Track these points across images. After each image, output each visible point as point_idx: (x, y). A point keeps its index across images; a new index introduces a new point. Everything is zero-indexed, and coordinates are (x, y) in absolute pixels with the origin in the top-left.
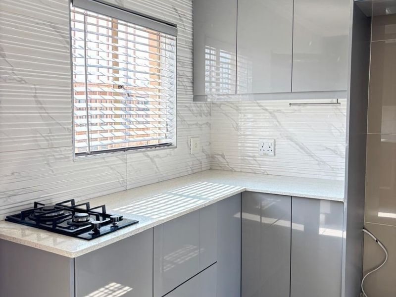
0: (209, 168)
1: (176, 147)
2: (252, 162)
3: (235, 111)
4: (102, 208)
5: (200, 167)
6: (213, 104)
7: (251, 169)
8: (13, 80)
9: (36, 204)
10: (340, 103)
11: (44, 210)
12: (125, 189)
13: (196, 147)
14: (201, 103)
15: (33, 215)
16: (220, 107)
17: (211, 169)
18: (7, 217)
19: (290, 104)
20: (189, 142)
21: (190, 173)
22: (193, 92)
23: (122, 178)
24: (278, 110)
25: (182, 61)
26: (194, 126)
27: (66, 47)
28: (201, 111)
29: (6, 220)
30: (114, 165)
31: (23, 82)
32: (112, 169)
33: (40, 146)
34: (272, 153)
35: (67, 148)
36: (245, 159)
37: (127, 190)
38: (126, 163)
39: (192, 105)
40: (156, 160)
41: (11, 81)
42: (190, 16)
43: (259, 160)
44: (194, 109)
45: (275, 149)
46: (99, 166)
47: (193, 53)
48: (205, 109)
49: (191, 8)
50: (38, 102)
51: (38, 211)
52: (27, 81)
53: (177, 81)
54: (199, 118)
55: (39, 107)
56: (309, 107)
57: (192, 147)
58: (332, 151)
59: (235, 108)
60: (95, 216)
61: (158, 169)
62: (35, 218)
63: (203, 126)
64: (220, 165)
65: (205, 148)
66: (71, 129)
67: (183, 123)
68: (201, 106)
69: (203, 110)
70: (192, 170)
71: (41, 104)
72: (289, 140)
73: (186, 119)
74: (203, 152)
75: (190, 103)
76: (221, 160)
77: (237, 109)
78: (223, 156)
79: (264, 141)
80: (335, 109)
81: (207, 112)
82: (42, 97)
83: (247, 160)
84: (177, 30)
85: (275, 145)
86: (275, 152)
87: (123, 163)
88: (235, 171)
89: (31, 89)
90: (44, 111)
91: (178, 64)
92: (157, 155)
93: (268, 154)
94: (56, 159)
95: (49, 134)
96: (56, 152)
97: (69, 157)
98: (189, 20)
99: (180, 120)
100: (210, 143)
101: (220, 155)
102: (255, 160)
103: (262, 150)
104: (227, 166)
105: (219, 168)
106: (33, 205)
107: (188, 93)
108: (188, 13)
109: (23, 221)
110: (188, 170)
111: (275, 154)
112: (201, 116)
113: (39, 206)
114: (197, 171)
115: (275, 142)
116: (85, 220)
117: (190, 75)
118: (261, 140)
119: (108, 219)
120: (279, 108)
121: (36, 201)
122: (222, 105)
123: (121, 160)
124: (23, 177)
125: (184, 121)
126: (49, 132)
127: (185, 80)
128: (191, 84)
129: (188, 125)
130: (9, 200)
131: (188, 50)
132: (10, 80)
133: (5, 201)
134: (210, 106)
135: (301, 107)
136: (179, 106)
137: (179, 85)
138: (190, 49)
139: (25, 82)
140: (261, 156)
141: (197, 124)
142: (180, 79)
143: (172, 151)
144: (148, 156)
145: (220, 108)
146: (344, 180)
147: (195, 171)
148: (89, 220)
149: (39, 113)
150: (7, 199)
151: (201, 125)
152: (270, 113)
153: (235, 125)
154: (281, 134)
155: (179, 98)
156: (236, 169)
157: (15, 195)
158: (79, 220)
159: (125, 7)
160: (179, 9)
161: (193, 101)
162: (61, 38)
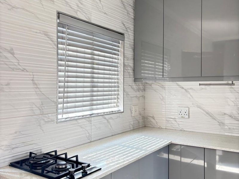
0: (144, 126)
1: (123, 112)
2: (174, 122)
3: (161, 89)
4: (75, 157)
5: (138, 125)
6: (146, 83)
7: (172, 127)
8: (18, 69)
9: (31, 153)
10: (234, 84)
11: (36, 159)
12: (90, 141)
13: (136, 112)
14: (138, 83)
15: (28, 162)
18: (10, 163)
19: (200, 84)
20: (131, 109)
21: (132, 129)
22: (134, 76)
23: (88, 133)
24: (191, 88)
25: (128, 57)
26: (135, 98)
27: (54, 48)
28: (139, 88)
29: (10, 165)
30: (84, 125)
32: (82, 127)
33: (35, 114)
34: (187, 117)
35: (53, 114)
36: (169, 120)
37: (91, 142)
38: (91, 123)
39: (134, 84)
40: (110, 120)
41: (18, 70)
42: (132, 29)
43: (178, 121)
44: (135, 87)
45: (189, 114)
47: (134, 51)
48: (141, 87)
49: (133, 24)
51: (32, 159)
52: (28, 70)
53: (124, 69)
54: (138, 93)
55: (35, 87)
56: (212, 86)
57: (133, 112)
58: (229, 115)
59: (162, 86)
60: (71, 165)
61: (111, 127)
62: (30, 165)
63: (140, 98)
64: (152, 124)
65: (141, 112)
66: (56, 101)
67: (128, 96)
68: (139, 85)
69: (140, 88)
70: (133, 127)
71: (36, 85)
72: (199, 108)
73: (129, 94)
74: (140, 115)
76: (153, 120)
78: (153, 118)
79: (182, 108)
80: (231, 88)
81: (142, 89)
82: (37, 80)
84: (124, 37)
85: (189, 111)
86: (189, 116)
87: (89, 124)
89: (30, 75)
90: (38, 90)
91: (125, 59)
92: (111, 118)
93: (184, 117)
94: (46, 122)
95: (41, 105)
96: (46, 117)
97: (54, 120)
99: (126, 94)
100: (145, 109)
101: (151, 117)
102: (176, 121)
103: (180, 114)
104: (156, 125)
105: (151, 126)
106: (29, 154)
107: (131, 77)
108: (132, 26)
109: (21, 167)
110: (131, 127)
111: (189, 117)
112: (139, 92)
113: (33, 155)
114: (137, 127)
115: (189, 109)
116: (64, 167)
117: (132, 65)
118: (179, 108)
119: (80, 167)
120: (191, 87)
121: (31, 151)
122: (152, 84)
123: (88, 121)
124: (23, 135)
125: (128, 94)
126: (41, 104)
127: (129, 68)
128: (133, 72)
129: (131, 97)
130: (12, 151)
133: (9, 152)
134: (145, 85)
135: (207, 87)
136: (125, 85)
137: (125, 72)
138: (132, 49)
139: (26, 71)
140: (180, 118)
142: (126, 68)
143: (121, 115)
144: (105, 118)
145: (151, 86)
147: (135, 128)
148: (67, 167)
149: (35, 91)
150: (11, 151)
152: (185, 90)
153: (161, 98)
154: (193, 104)
155: (125, 80)
156: (162, 127)
157: (17, 148)
158: (60, 167)
159: (92, 22)
160: (126, 24)
161: (134, 82)
162: (51, 42)
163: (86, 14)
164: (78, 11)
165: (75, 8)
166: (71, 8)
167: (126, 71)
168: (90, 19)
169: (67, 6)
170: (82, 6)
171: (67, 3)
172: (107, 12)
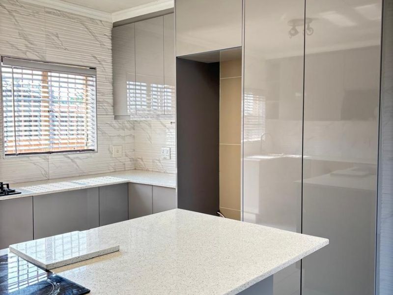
0: (134, 168)
1: (97, 152)
2: (158, 164)
3: (148, 127)
5: (123, 167)
6: (136, 121)
7: (158, 169)
12: (47, 179)
13: (118, 152)
16: (139, 123)
17: (135, 169)
20: (110, 149)
22: (114, 113)
23: (45, 171)
25: (103, 92)
26: (116, 137)
28: (123, 126)
30: (38, 162)
36: (154, 162)
38: (48, 161)
39: (114, 122)
40: (76, 160)
42: (110, 61)
43: (162, 163)
44: (116, 125)
45: (170, 154)
46: (24, 162)
48: (127, 125)
53: (96, 106)
54: (121, 131)
57: (113, 153)
59: (148, 124)
61: (79, 167)
63: (126, 137)
64: (141, 166)
65: (128, 153)
67: (104, 135)
68: (123, 123)
70: (114, 169)
73: (107, 132)
74: (126, 156)
75: (111, 121)
76: (141, 162)
77: (150, 126)
78: (142, 159)
81: (129, 127)
83: (156, 162)
84: (96, 71)
85: (170, 152)
87: (45, 162)
91: (98, 94)
92: (78, 157)
93: (166, 158)
98: (109, 63)
99: (101, 132)
100: (134, 150)
101: (140, 159)
102: (160, 163)
103: (163, 155)
104: (144, 167)
105: (140, 169)
107: (109, 114)
108: (108, 58)
110: (110, 168)
111: (170, 158)
112: (124, 130)
115: (170, 150)
117: (111, 101)
118: (162, 148)
123: (44, 159)
127: (106, 105)
128: (111, 108)
129: (110, 136)
131: (109, 84)
136: (100, 123)
137: (99, 109)
140: (163, 160)
141: (119, 136)
142: (101, 105)
143: (93, 155)
144: (69, 158)
147: (117, 170)
151: (124, 137)
153: (148, 137)
156: (150, 170)
159: (47, 60)
160: (98, 56)
161: (115, 119)
163: (38, 53)
164: (27, 51)
165: (24, 49)
166: (18, 49)
167: (101, 107)
168: (43, 57)
169: (12, 48)
170: (32, 46)
171: (12, 45)
172: (67, 48)
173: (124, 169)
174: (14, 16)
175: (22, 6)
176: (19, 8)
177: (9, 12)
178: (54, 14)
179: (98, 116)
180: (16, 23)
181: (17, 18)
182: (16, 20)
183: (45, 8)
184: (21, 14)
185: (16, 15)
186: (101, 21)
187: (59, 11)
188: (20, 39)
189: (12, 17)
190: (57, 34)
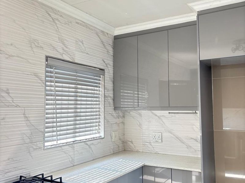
1: (104, 138)
2: (149, 146)
4: (60, 179)
5: (118, 149)
7: (148, 150)
9: (21, 177)
10: (197, 113)
11: (26, 181)
13: (116, 137)
14: (118, 111)
17: (125, 150)
19: (169, 113)
20: (111, 134)
21: (112, 153)
22: (114, 105)
23: (72, 158)
24: (163, 116)
25: (108, 88)
26: (115, 124)
27: (43, 86)
28: (119, 115)
30: (67, 151)
31: (18, 107)
32: (65, 153)
33: (25, 142)
34: (160, 141)
35: (41, 143)
36: (145, 144)
37: (74, 166)
38: (74, 149)
39: (114, 112)
40: (92, 146)
42: (112, 64)
43: (153, 145)
44: (115, 114)
45: (162, 138)
46: (58, 152)
47: (114, 84)
48: (121, 114)
49: (113, 60)
50: (26, 117)
51: (22, 181)
52: (20, 106)
53: (104, 100)
54: (117, 120)
55: (26, 120)
57: (113, 137)
58: (195, 140)
59: (138, 113)
61: (93, 152)
63: (120, 124)
64: (131, 148)
65: (121, 137)
66: (44, 131)
68: (118, 113)
70: (113, 151)
72: (170, 133)
73: (110, 121)
74: (120, 140)
75: (112, 112)
76: (131, 144)
78: (132, 142)
79: (156, 133)
80: (195, 116)
81: (122, 116)
82: (28, 114)
83: (146, 145)
84: (105, 72)
85: (162, 136)
87: (72, 150)
88: (139, 152)
89: (22, 110)
90: (29, 122)
91: (105, 90)
92: (93, 144)
93: (158, 141)
94: (34, 149)
95: (30, 135)
96: (35, 145)
97: (41, 148)
98: (112, 66)
99: (106, 121)
100: (124, 134)
101: (130, 141)
102: (151, 145)
103: (155, 139)
104: (135, 148)
105: (130, 150)
106: (19, 177)
107: (111, 106)
108: (111, 62)
110: (111, 151)
111: (162, 141)
112: (119, 118)
113: (23, 178)
115: (162, 134)
117: (112, 95)
118: (153, 133)
121: (21, 175)
123: (71, 148)
124: (15, 161)
125: (109, 122)
127: (109, 99)
128: (113, 101)
129: (111, 124)
130: (5, 175)
132: (11, 106)
133: (3, 176)
134: (124, 112)
136: (106, 113)
138: (112, 82)
140: (154, 142)
142: (107, 99)
143: (101, 141)
144: (87, 144)
145: (130, 113)
146: (200, 157)
147: (115, 152)
149: (26, 123)
151: (119, 124)
152: (158, 117)
153: (139, 124)
154: (165, 130)
155: (106, 109)
156: (140, 151)
157: (9, 172)
159: (76, 62)
160: (106, 61)
161: (114, 110)
162: (40, 81)
163: (70, 55)
164: (63, 53)
165: (61, 51)
166: (58, 51)
167: (107, 101)
168: (74, 59)
169: (54, 50)
170: (67, 49)
171: (54, 48)
172: (88, 53)
173: (118, 151)
174: (56, 24)
175: (61, 16)
176: (60, 17)
177: (53, 19)
178: (81, 24)
179: (105, 108)
180: (57, 30)
181: (58, 25)
182: (57, 27)
183: (76, 19)
184: (60, 22)
185: (58, 23)
186: (107, 34)
187: (84, 23)
188: (59, 42)
189: (54, 24)
190: (82, 41)
